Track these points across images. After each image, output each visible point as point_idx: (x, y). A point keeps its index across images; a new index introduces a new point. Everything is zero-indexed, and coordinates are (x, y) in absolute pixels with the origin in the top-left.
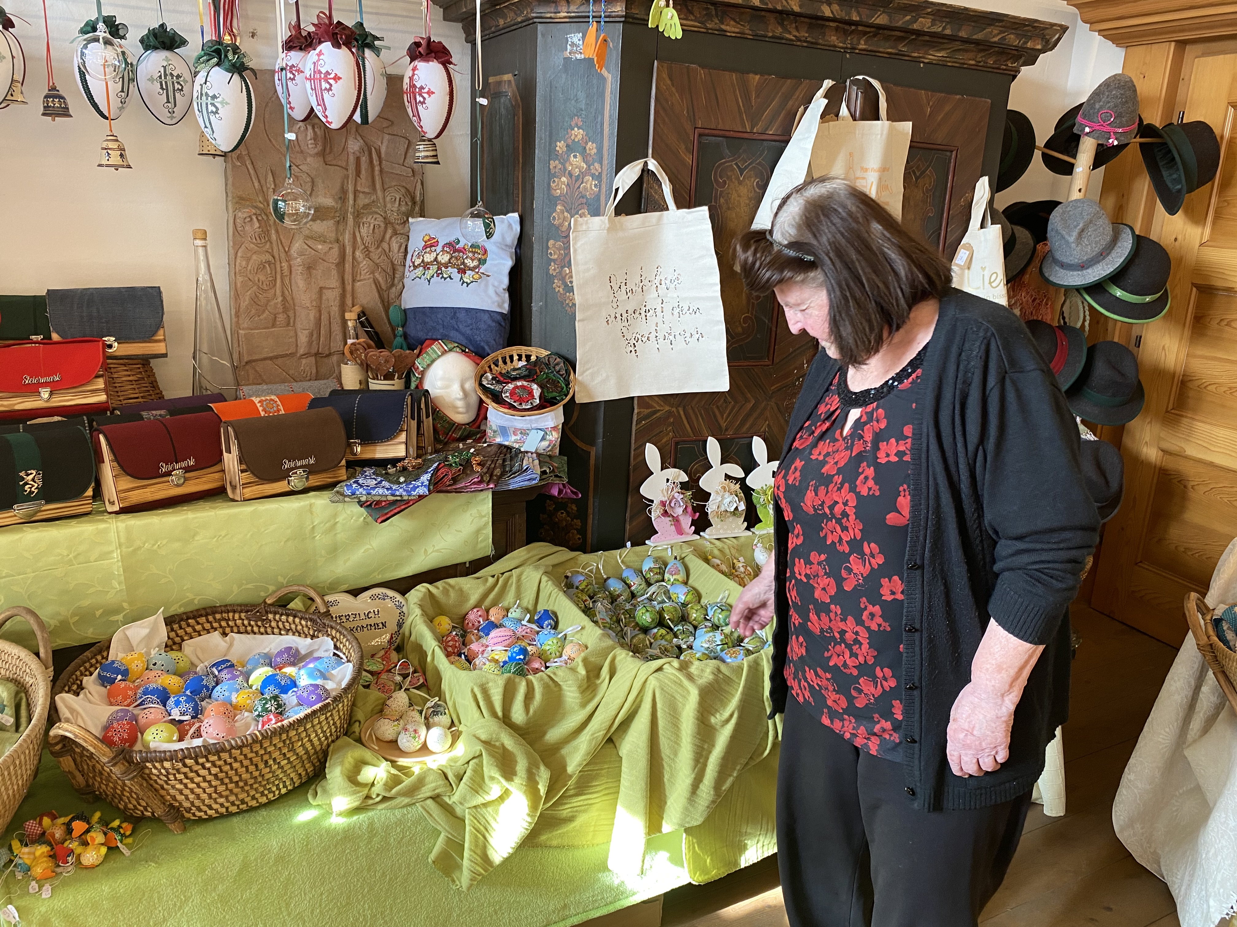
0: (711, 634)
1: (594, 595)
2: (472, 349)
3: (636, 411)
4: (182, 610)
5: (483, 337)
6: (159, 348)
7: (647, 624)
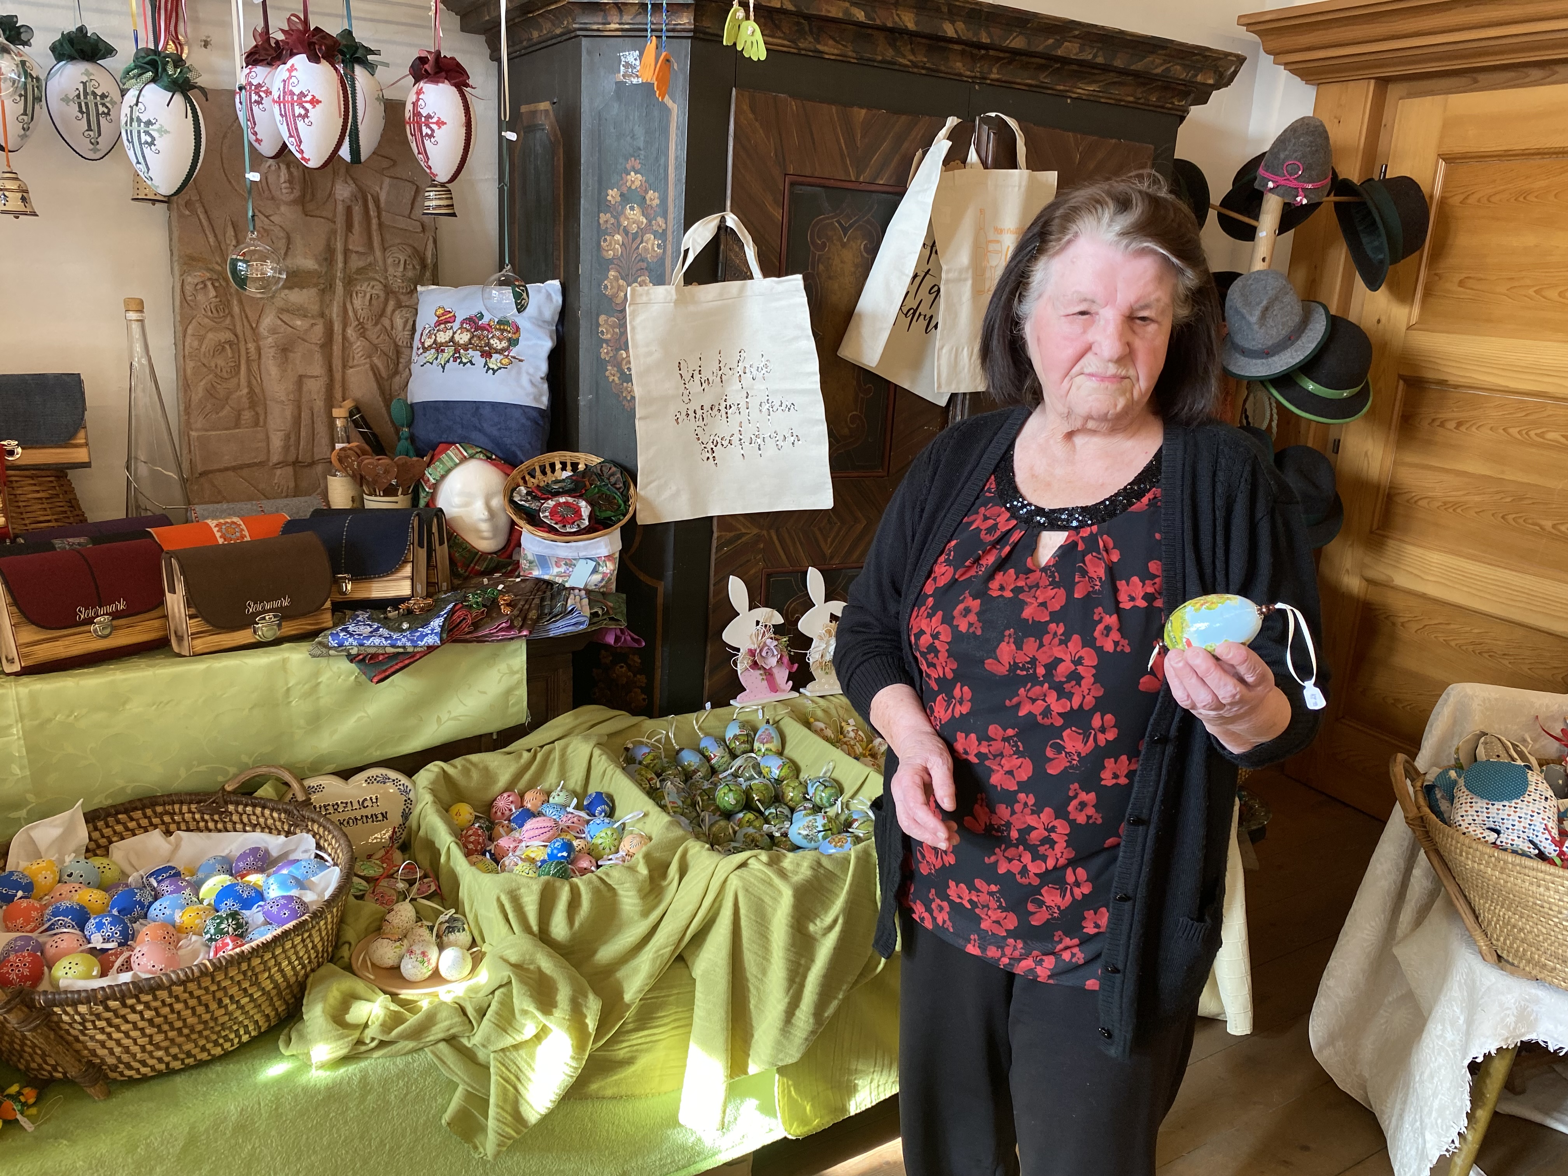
0: (811, 818)
1: (663, 771)
2: (500, 455)
3: (715, 535)
4: (109, 802)
5: (514, 440)
6: (80, 455)
7: (729, 807)
